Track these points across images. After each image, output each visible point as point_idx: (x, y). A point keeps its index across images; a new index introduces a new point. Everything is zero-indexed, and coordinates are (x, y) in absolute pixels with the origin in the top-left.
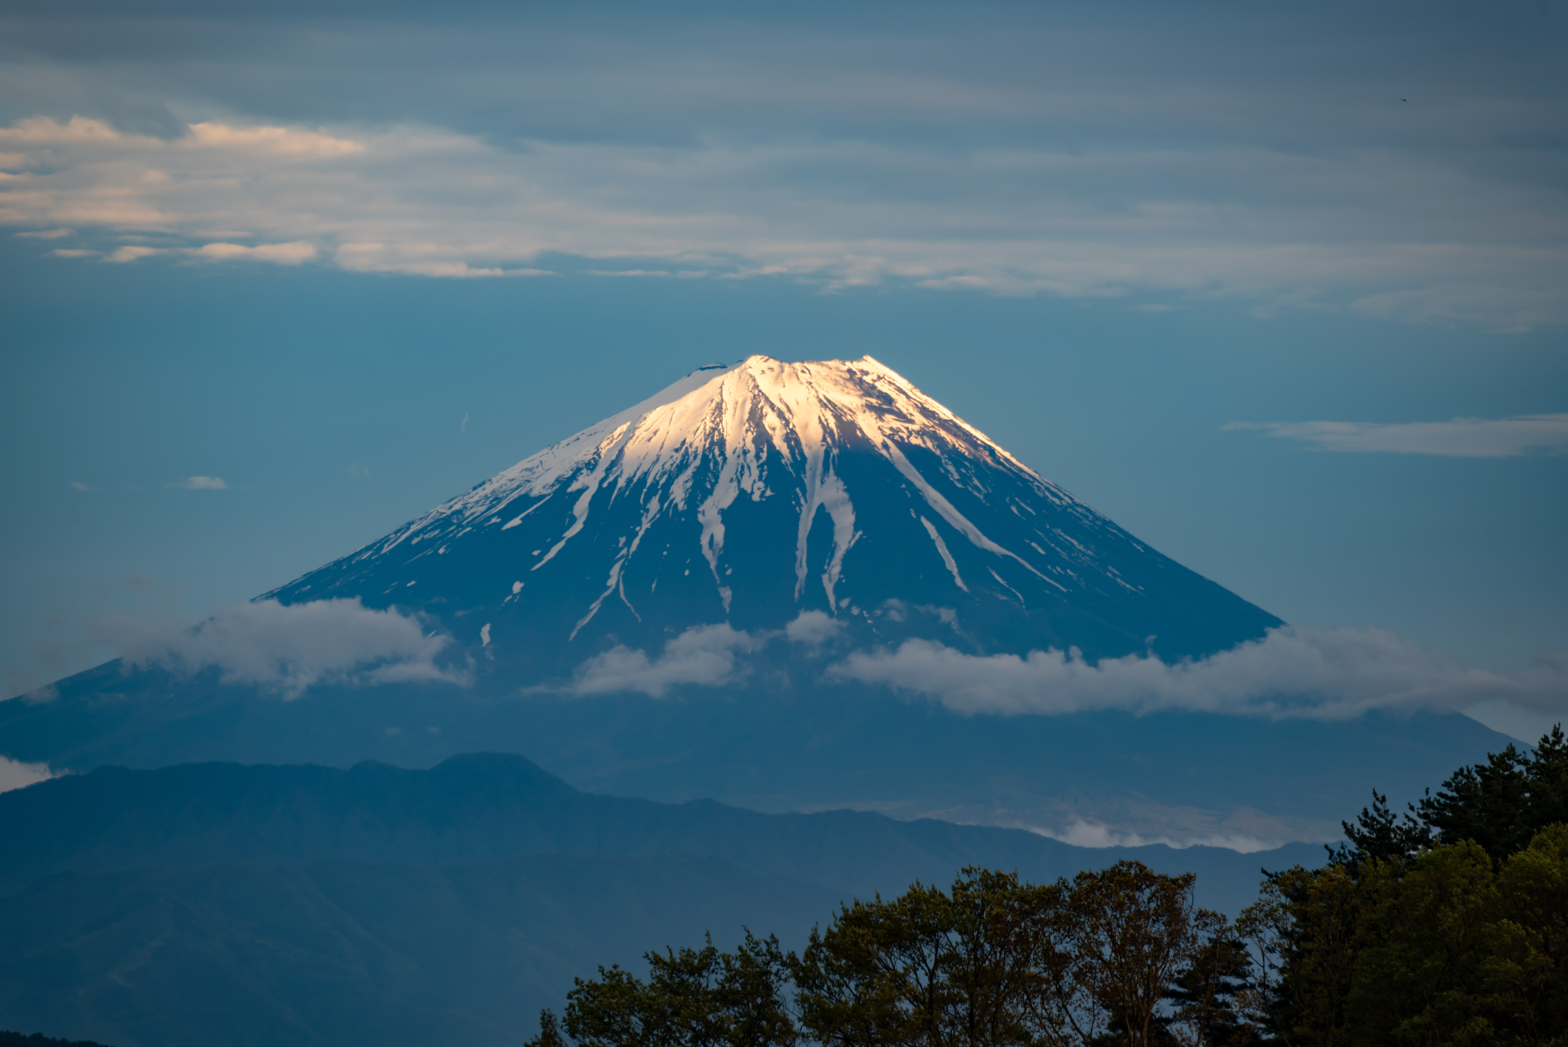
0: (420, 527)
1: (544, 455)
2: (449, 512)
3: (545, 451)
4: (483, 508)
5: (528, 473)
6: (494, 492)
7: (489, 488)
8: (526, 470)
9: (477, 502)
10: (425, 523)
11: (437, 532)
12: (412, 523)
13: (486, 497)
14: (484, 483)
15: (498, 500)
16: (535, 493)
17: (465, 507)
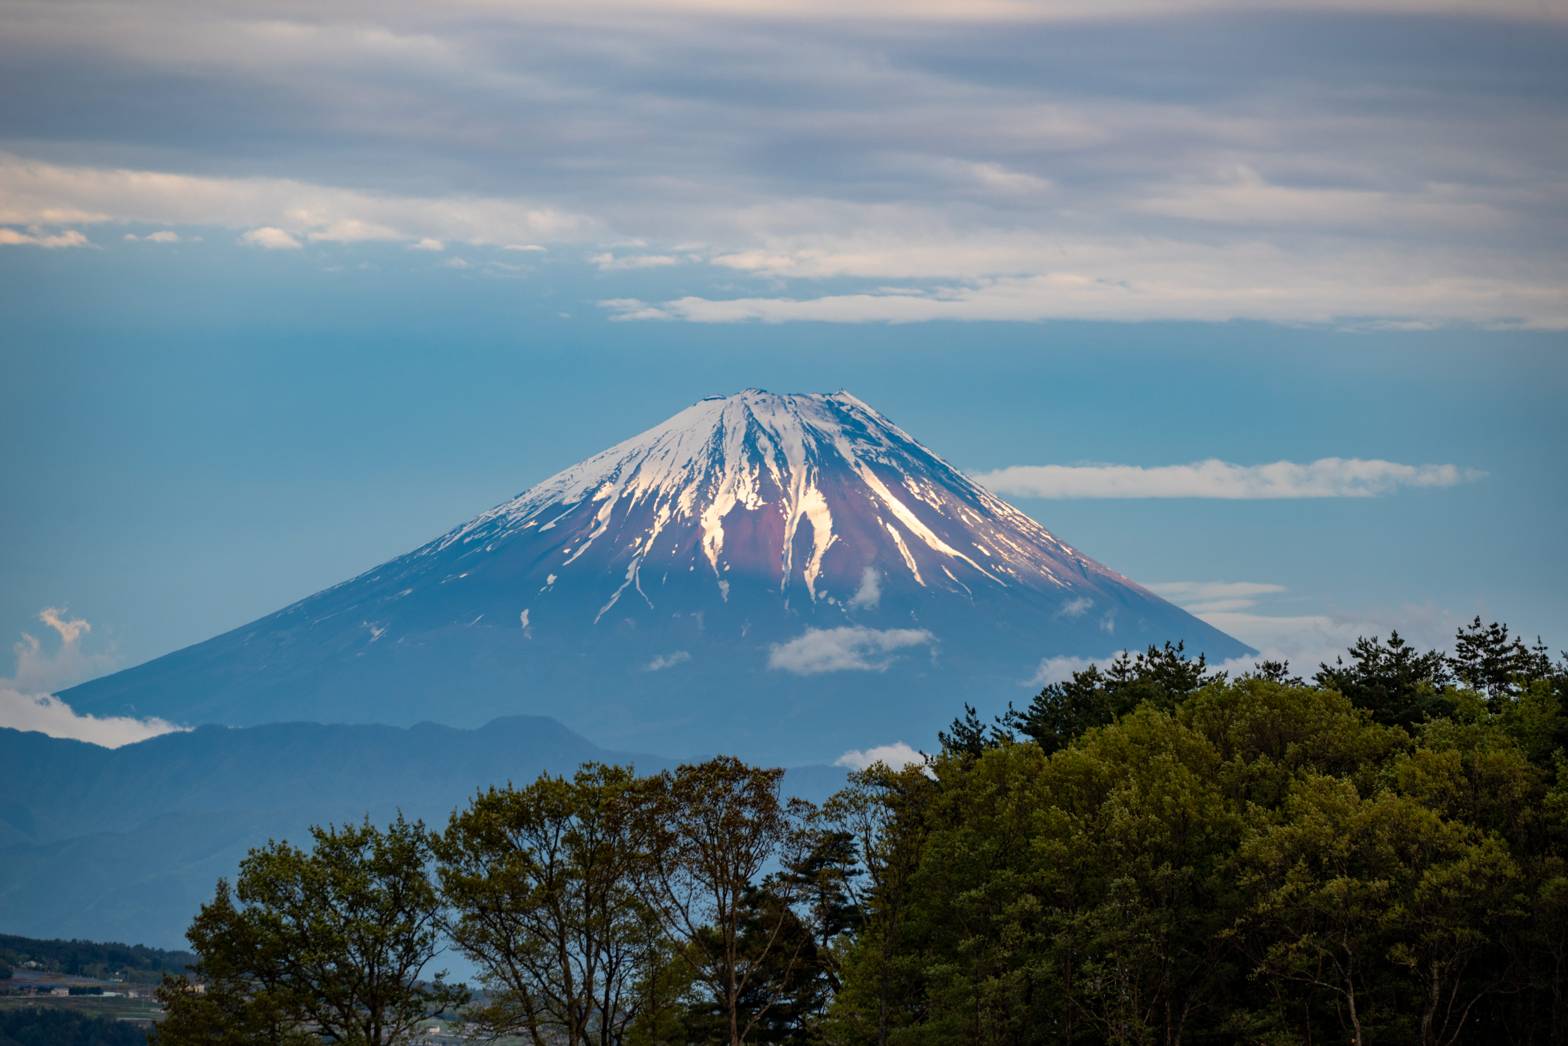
0: (470, 529)
1: (574, 470)
2: (494, 517)
3: (575, 467)
4: (523, 514)
5: (562, 485)
6: (532, 500)
7: (528, 497)
8: (560, 482)
9: (518, 509)
10: (475, 526)
11: (484, 534)
12: (465, 526)
13: (526, 505)
14: (524, 493)
15: (535, 507)
16: (566, 502)
17: (508, 513)
